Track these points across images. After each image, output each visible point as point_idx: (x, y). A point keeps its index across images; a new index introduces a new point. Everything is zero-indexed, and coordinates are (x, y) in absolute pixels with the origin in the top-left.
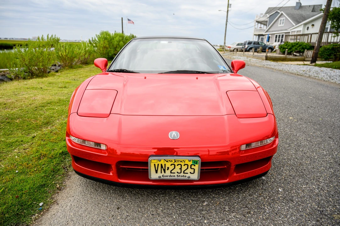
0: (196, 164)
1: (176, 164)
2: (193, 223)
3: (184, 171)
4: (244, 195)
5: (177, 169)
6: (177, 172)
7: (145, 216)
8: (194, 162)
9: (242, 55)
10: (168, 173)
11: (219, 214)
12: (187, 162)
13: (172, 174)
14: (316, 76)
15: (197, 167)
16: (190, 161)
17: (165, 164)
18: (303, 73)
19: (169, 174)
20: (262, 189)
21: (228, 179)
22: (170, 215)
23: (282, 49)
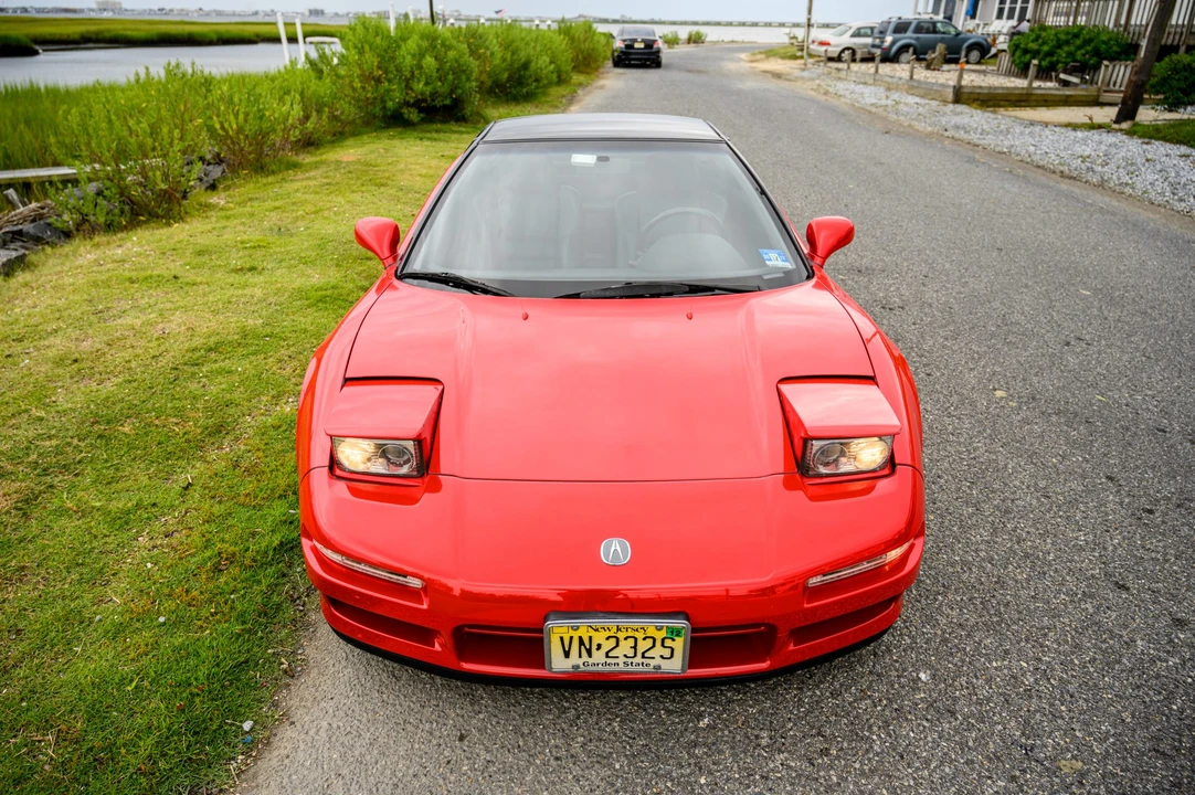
0: (677, 635)
1: (621, 635)
2: (669, 784)
3: (643, 653)
4: (818, 693)
5: (625, 647)
6: (625, 656)
7: (538, 762)
8: (672, 632)
9: (871, 81)
10: (599, 657)
11: (742, 756)
12: (651, 632)
13: (609, 661)
14: (1127, 184)
15: (679, 644)
16: (659, 629)
17: (590, 638)
18: (1083, 166)
19: (604, 660)
20: (871, 672)
21: (769, 662)
22: (604, 760)
23: (1018, 53)
